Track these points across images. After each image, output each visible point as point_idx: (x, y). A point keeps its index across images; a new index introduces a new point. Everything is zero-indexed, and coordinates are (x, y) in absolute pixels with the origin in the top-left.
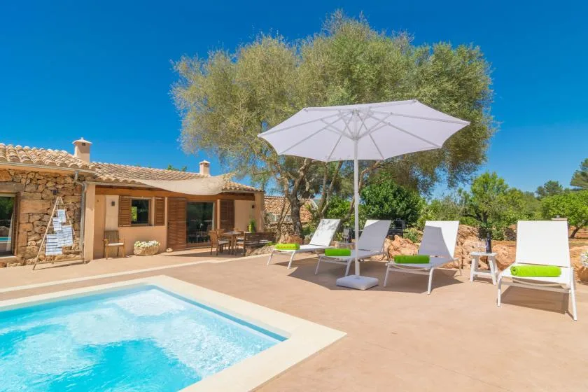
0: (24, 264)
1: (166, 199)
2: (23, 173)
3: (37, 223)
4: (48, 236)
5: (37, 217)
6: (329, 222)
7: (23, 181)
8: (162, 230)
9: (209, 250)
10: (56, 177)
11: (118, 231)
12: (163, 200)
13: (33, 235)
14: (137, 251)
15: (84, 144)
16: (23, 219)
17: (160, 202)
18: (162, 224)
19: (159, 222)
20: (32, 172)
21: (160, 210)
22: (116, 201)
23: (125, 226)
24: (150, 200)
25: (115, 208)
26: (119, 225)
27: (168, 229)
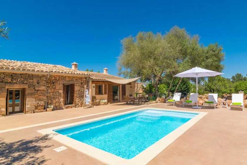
0: (76, 107)
1: (107, 85)
2: (74, 77)
3: (78, 94)
4: (86, 98)
5: (78, 92)
6: (178, 94)
7: (74, 80)
8: (106, 96)
10: (81, 78)
11: (95, 97)
12: (106, 85)
13: (77, 98)
14: (101, 103)
15: (76, 64)
16: (75, 92)
17: (105, 86)
18: (106, 94)
19: (105, 93)
20: (76, 77)
21: (105, 89)
22: (95, 86)
23: (97, 95)
24: (102, 85)
25: (94, 88)
26: (96, 95)
27: (108, 96)
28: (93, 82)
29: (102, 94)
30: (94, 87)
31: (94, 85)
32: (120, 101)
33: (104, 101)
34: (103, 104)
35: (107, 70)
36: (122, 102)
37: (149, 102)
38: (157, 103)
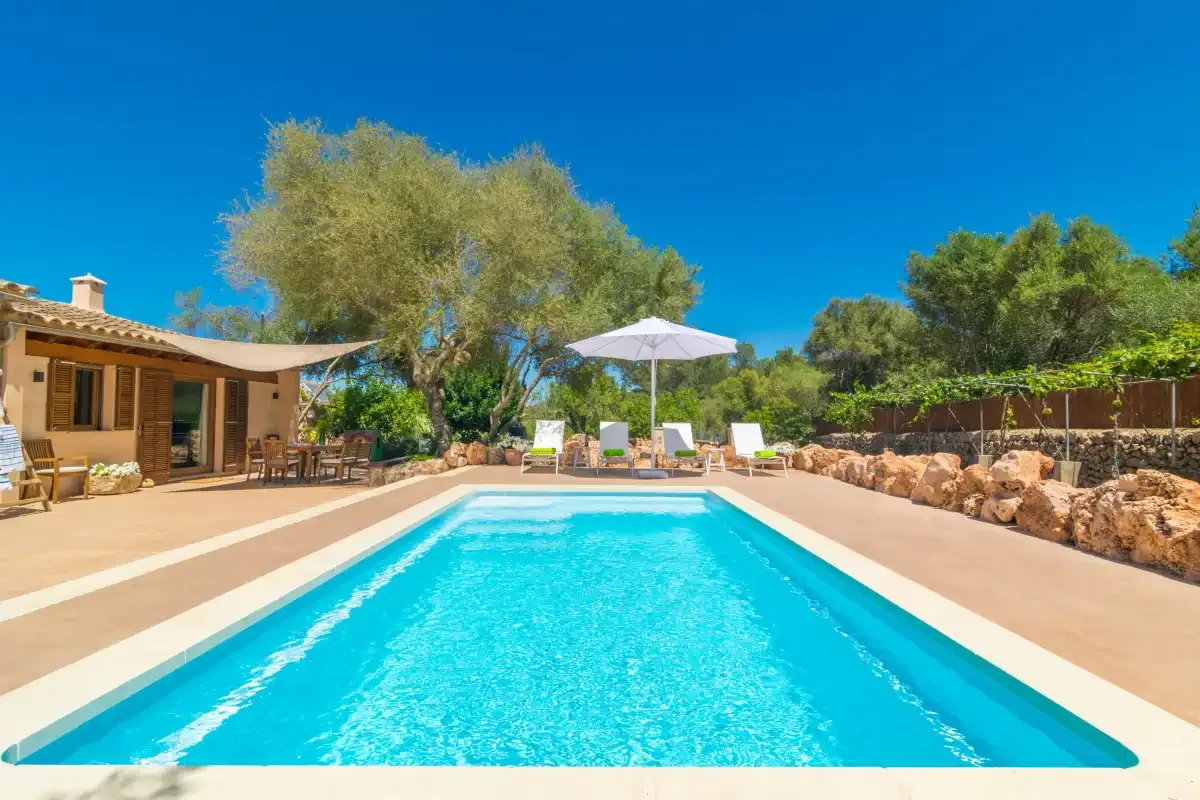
1: (137, 371)
6: (549, 425)
8: (128, 438)
9: (243, 477)
11: (49, 443)
12: (132, 374)
14: (94, 483)
17: (125, 377)
18: (128, 425)
19: (123, 422)
21: (124, 393)
22: (44, 370)
23: (61, 428)
24: (101, 373)
25: (43, 386)
26: (48, 428)
27: (141, 438)
28: (37, 339)
29: (99, 428)
30: (38, 377)
31: (42, 364)
32: (210, 470)
33: (116, 470)
34: (110, 486)
35: (95, 287)
36: (225, 472)
37: (409, 464)
38: (451, 467)
